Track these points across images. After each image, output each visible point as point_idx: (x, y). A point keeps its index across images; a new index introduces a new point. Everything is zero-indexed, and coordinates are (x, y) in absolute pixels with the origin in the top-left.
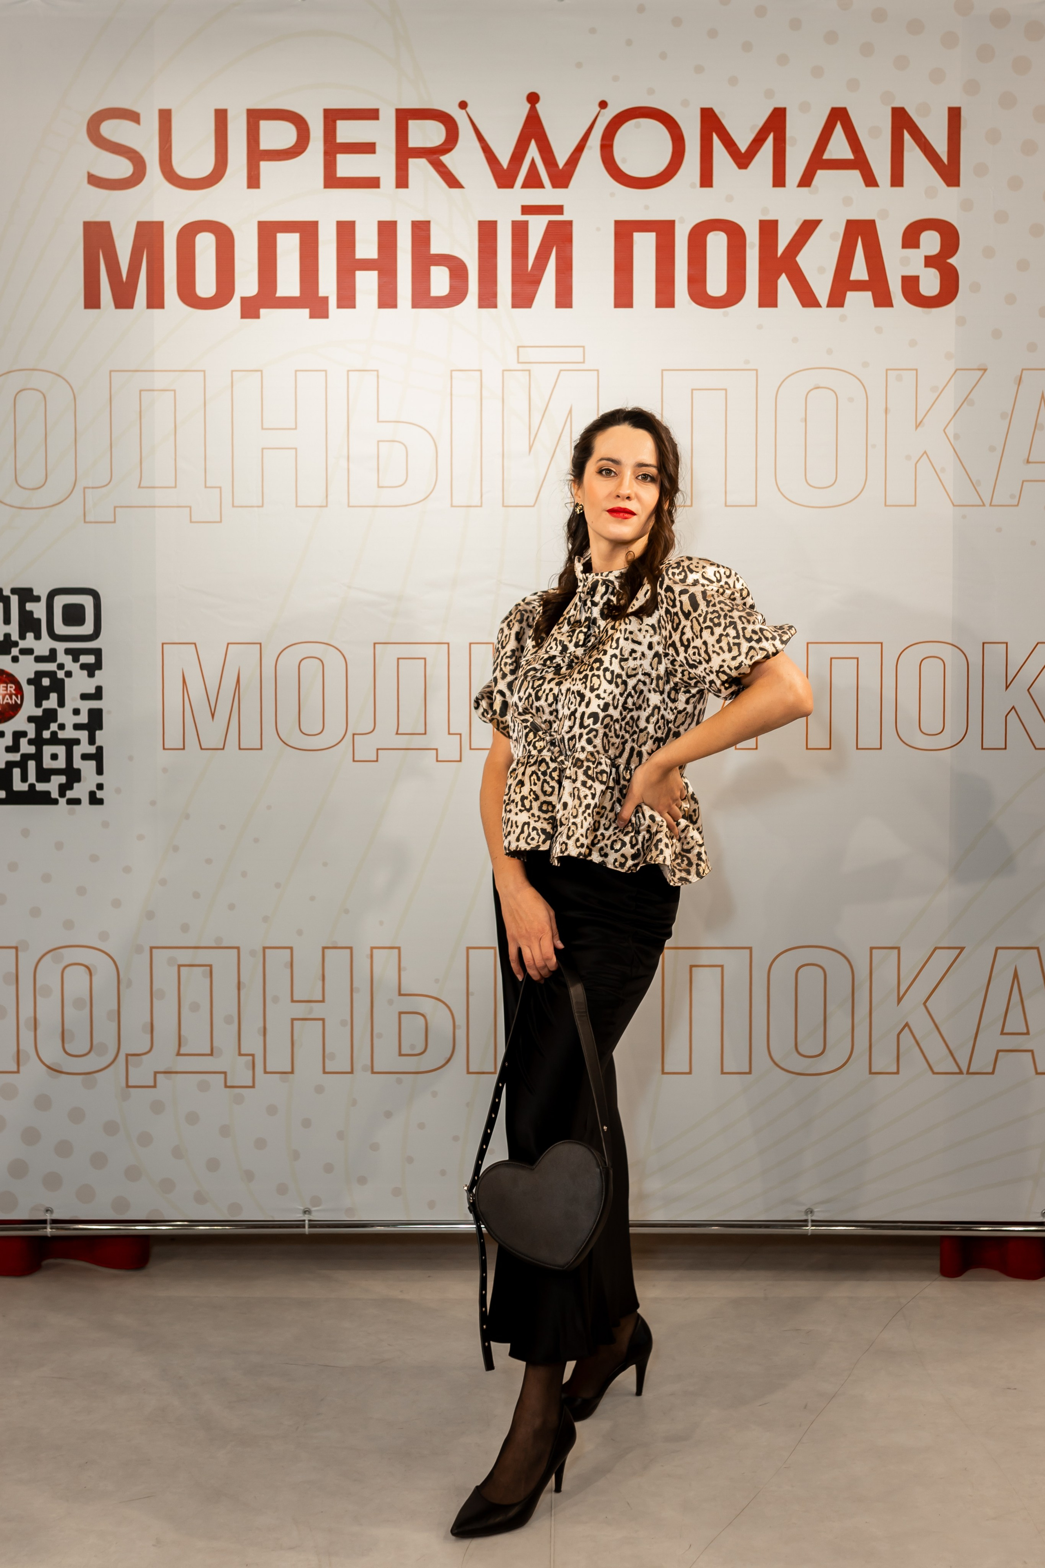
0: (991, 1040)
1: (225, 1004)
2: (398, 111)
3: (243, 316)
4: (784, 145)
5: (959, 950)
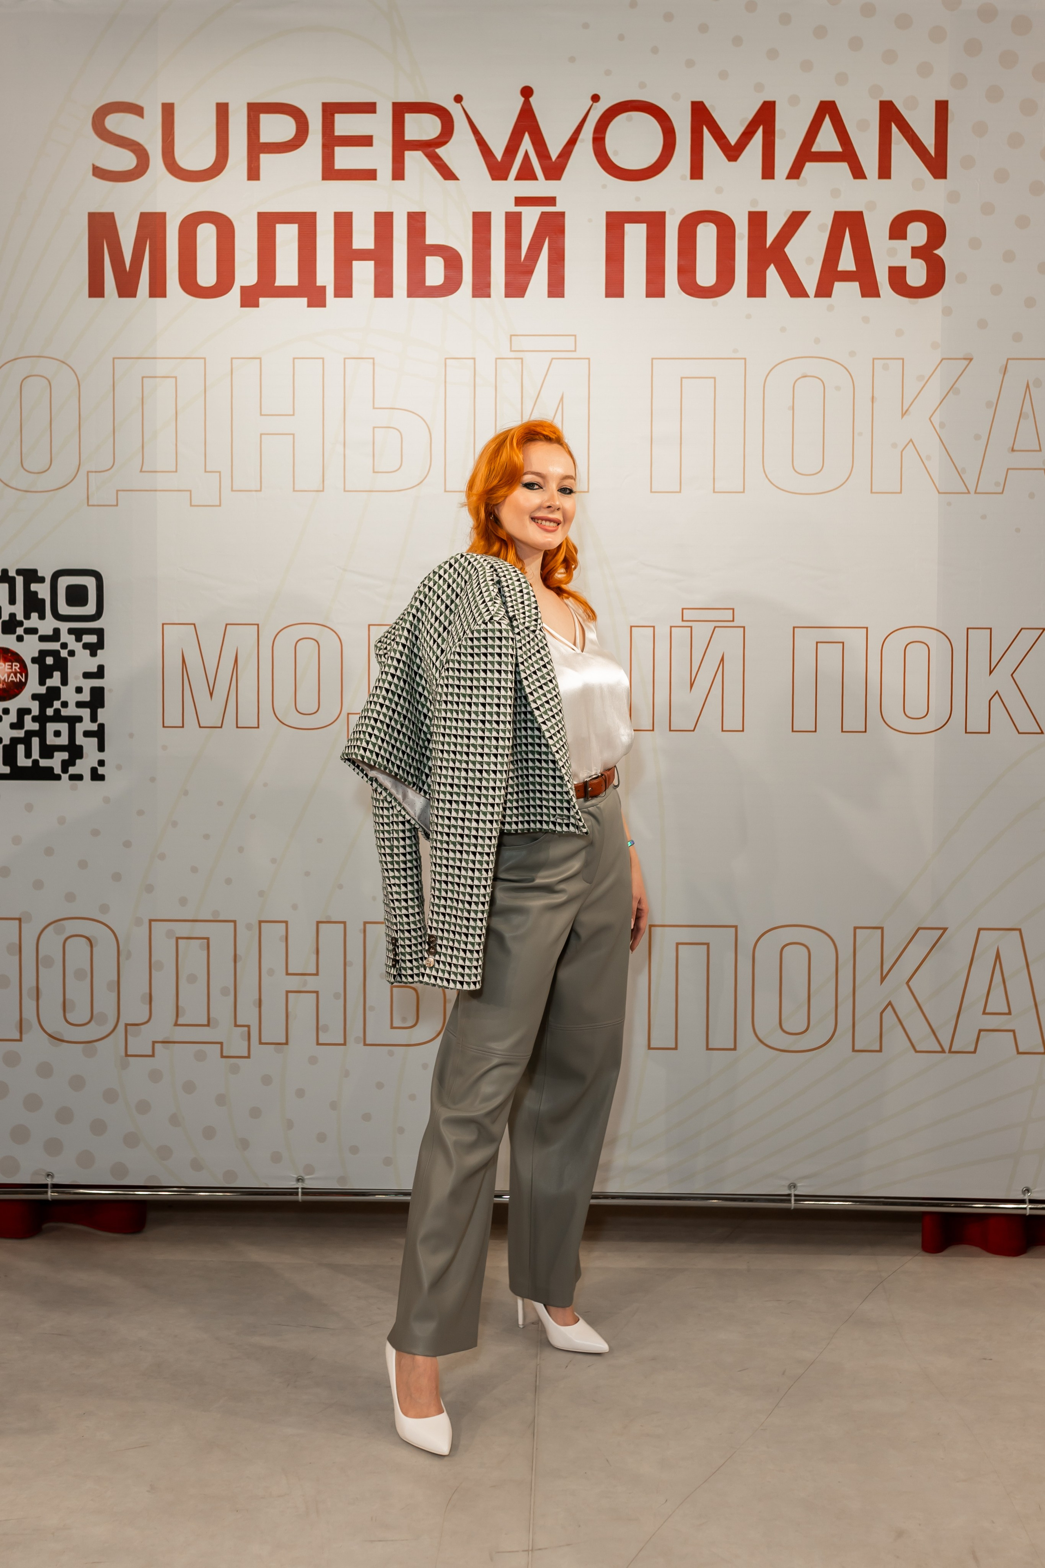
0: (974, 1021)
1: (222, 976)
2: (396, 105)
3: (242, 306)
4: (773, 138)
5: (941, 931)
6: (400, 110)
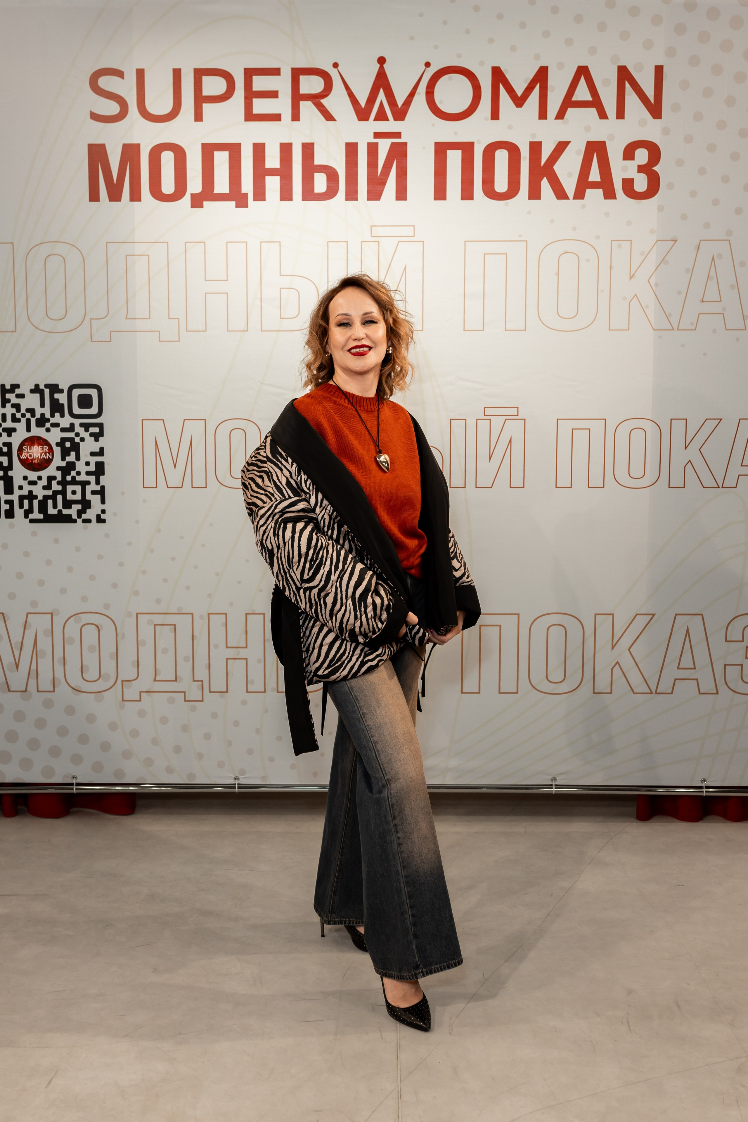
0: (671, 673)
1: (184, 649)
2: (293, 70)
3: (192, 207)
4: (546, 91)
5: (652, 616)
6: (297, 73)
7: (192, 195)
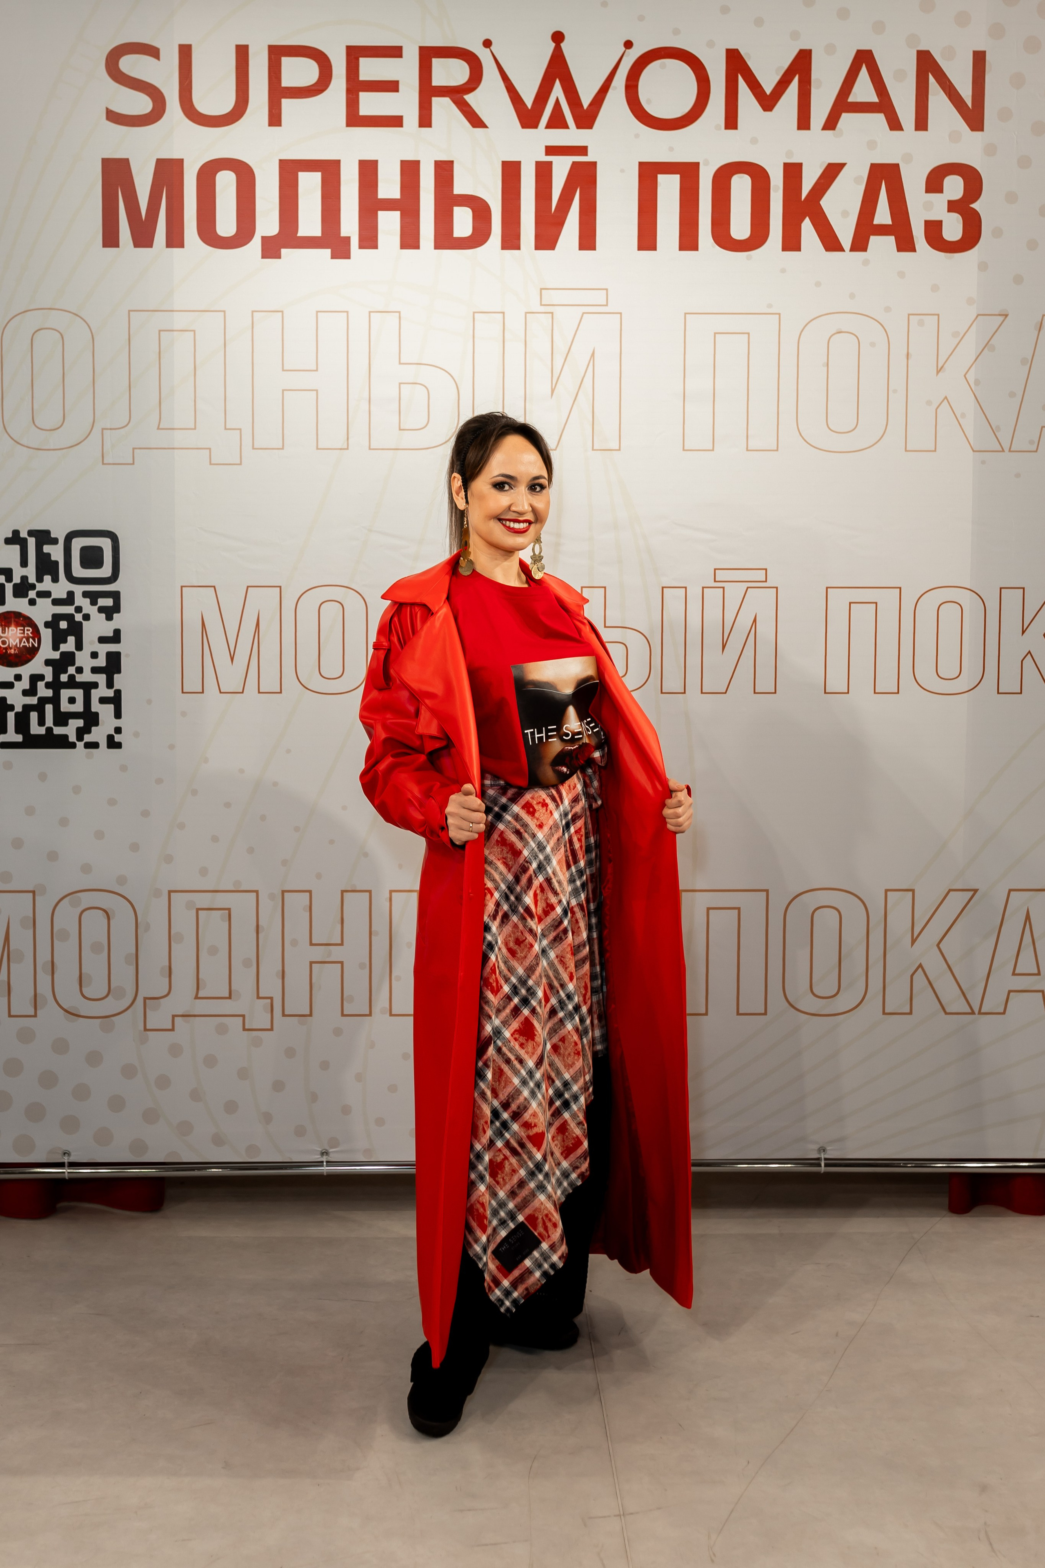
0: (1001, 981)
1: (244, 948)
2: (422, 50)
3: (263, 257)
4: (809, 88)
5: (972, 892)
6: (427, 55)
7: (264, 239)
